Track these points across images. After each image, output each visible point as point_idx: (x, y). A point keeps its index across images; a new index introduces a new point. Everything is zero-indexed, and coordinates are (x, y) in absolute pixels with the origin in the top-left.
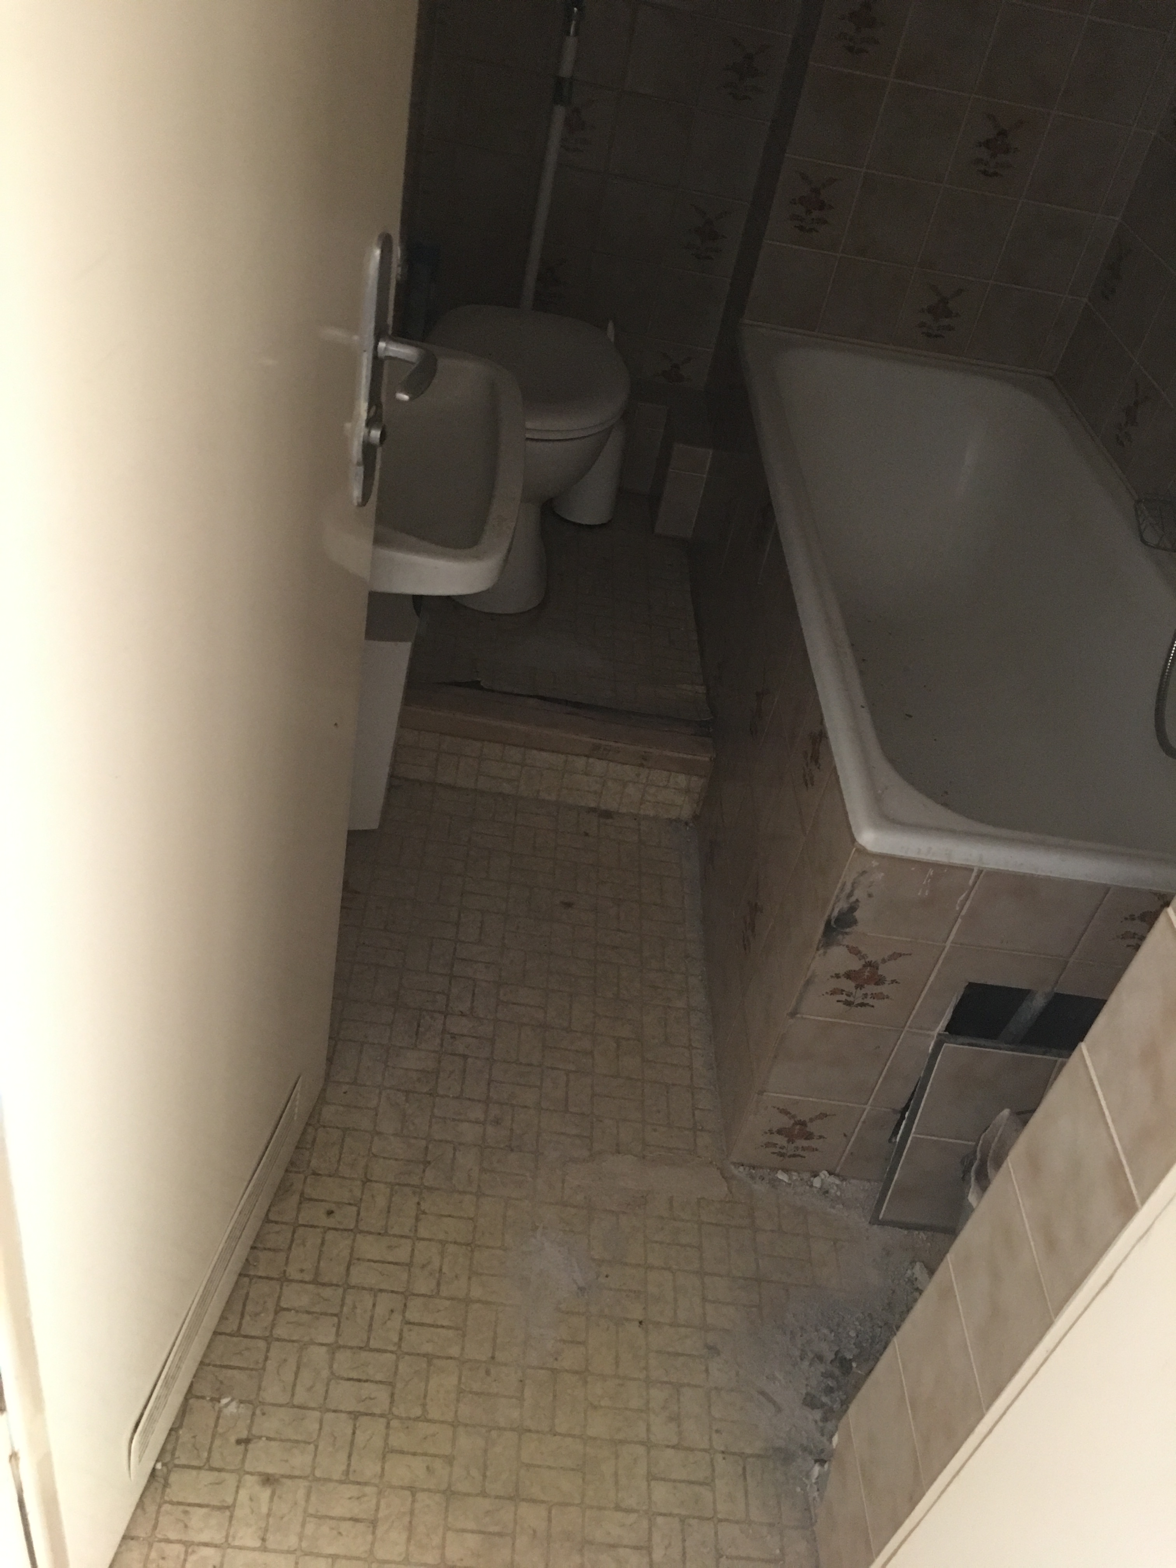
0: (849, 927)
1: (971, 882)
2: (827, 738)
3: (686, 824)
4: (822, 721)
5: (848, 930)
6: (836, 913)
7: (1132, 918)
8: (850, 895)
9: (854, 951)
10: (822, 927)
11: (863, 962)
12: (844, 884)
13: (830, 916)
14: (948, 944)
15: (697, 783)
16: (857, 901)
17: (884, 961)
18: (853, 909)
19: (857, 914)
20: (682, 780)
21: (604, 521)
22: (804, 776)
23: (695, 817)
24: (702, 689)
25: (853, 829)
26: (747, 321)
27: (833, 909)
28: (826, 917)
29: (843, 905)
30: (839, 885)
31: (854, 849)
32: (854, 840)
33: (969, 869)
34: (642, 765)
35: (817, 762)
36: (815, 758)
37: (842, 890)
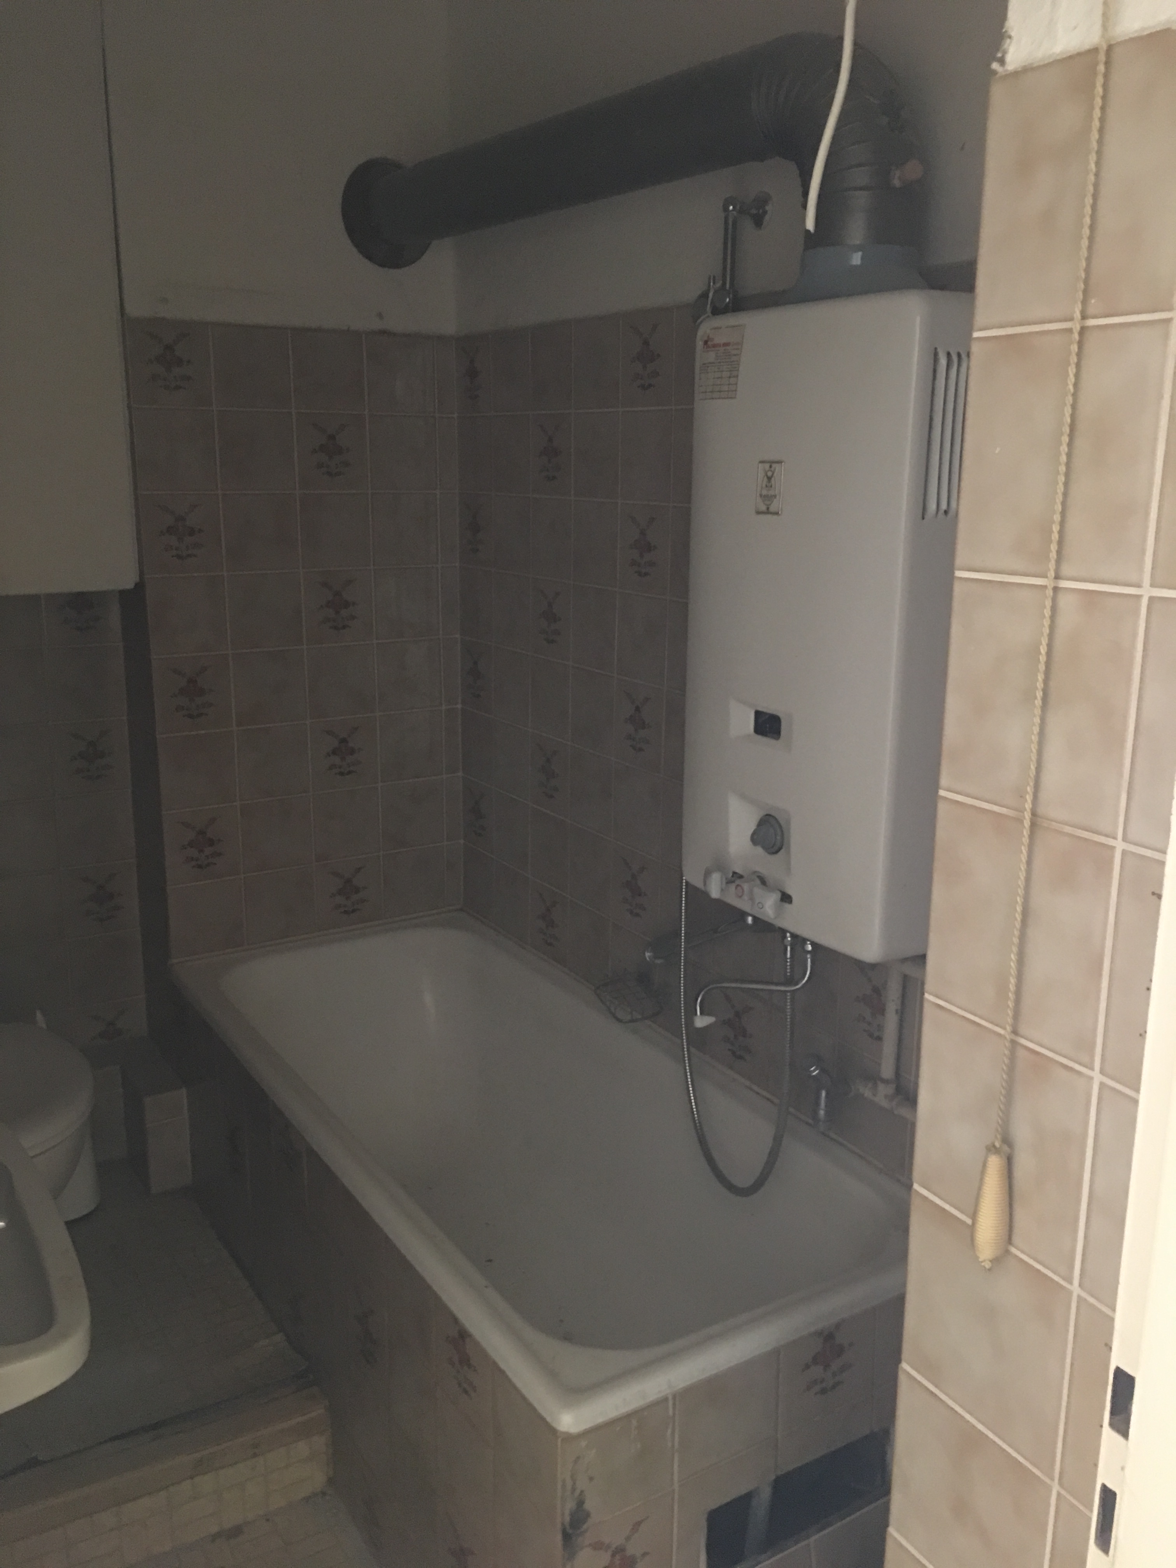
0: (584, 1523)
1: (671, 1412)
2: (470, 1336)
3: (324, 1494)
4: (456, 1320)
5: (585, 1527)
6: (567, 1519)
7: (807, 1367)
8: (574, 1490)
9: (598, 1546)
10: (559, 1537)
11: (609, 1553)
12: (564, 1481)
13: (563, 1524)
14: (676, 1486)
15: (320, 1442)
16: (582, 1492)
17: (628, 1539)
18: (581, 1503)
19: (588, 1506)
20: (302, 1448)
21: (92, 1207)
22: (460, 1385)
23: (331, 1481)
24: (279, 1337)
25: (549, 1419)
26: (175, 961)
27: (563, 1514)
28: (559, 1526)
29: (570, 1505)
30: (559, 1486)
31: (559, 1440)
32: (553, 1431)
33: (665, 1399)
34: (255, 1455)
35: (469, 1366)
36: (465, 1361)
37: (564, 1486)
